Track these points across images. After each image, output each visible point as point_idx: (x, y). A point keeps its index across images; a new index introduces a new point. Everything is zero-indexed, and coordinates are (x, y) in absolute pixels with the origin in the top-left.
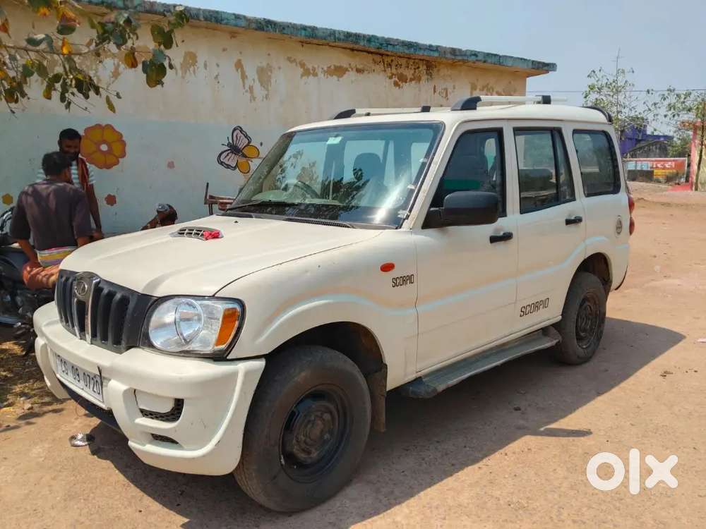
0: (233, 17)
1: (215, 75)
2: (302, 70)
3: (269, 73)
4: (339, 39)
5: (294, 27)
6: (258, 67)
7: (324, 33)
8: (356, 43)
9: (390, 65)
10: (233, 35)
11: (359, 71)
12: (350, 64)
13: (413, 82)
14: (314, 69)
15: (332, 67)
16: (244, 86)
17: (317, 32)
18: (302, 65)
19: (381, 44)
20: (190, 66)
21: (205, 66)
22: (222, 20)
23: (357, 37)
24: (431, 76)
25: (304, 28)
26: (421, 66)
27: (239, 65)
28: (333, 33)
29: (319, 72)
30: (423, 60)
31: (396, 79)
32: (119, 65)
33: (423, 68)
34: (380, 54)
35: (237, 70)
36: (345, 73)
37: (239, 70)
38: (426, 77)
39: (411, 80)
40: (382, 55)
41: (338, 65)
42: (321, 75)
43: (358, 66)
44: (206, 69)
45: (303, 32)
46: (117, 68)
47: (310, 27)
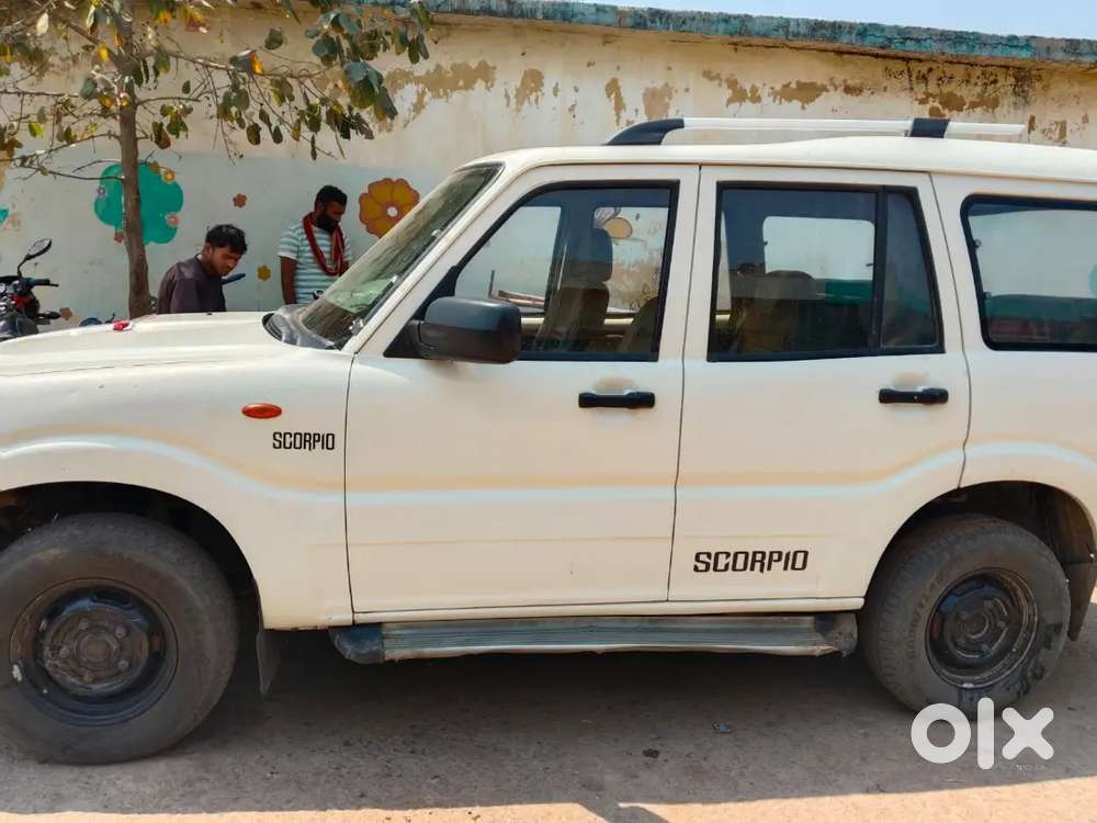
0: (593, 10)
1: (569, 105)
2: (730, 91)
3: (667, 100)
4: (796, 35)
5: (706, 18)
6: (647, 89)
7: (763, 25)
8: (833, 39)
9: (924, 77)
10: (607, 40)
11: (848, 90)
12: (832, 79)
13: (978, 110)
14: (754, 89)
15: (794, 86)
16: (618, 121)
17: (749, 25)
18: (732, 84)
19: (890, 40)
20: (531, 92)
21: (556, 91)
22: (572, 16)
23: (836, 28)
24: (1025, 98)
25: (726, 19)
26: (1001, 79)
27: (613, 88)
28: (784, 25)
29: (764, 93)
30: (1007, 67)
31: (937, 104)
32: (424, 93)
33: (1006, 83)
34: (903, 59)
35: (609, 96)
36: (818, 96)
37: (613, 96)
38: (1012, 99)
39: (973, 105)
40: (907, 60)
41: (804, 79)
42: (767, 100)
43: (850, 82)
44: (556, 95)
45: (722, 27)
46: (421, 96)
47: (737, 17)
